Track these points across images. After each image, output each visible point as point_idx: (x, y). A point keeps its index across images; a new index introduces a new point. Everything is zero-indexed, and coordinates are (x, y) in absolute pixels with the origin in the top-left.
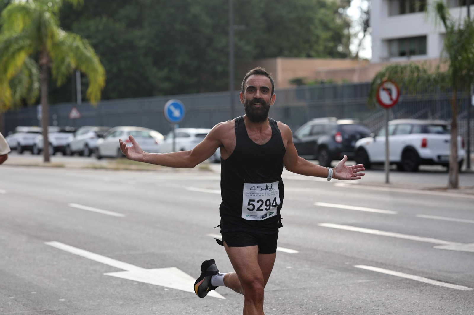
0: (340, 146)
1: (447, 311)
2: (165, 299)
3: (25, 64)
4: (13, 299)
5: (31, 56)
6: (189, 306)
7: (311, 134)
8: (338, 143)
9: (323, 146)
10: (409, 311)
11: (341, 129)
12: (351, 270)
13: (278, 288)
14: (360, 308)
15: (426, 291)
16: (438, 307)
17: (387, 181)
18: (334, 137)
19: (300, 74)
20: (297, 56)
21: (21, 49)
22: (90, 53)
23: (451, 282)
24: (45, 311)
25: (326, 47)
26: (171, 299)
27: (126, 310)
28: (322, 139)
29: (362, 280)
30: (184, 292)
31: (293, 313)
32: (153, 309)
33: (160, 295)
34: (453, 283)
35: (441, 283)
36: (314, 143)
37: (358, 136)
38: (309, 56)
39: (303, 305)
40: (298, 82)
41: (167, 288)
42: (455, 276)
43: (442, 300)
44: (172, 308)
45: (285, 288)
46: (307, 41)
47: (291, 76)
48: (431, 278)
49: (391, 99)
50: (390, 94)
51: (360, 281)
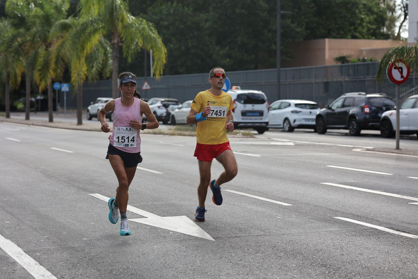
0: (368, 116)
1: (391, 254)
2: (166, 240)
3: (100, 42)
4: (46, 237)
5: (105, 36)
6: (183, 246)
7: (343, 106)
8: (366, 113)
9: (353, 116)
10: (360, 254)
11: (369, 102)
12: (330, 221)
13: (262, 233)
14: (321, 250)
15: (383, 238)
16: (385, 251)
17: (398, 148)
18: (363, 109)
19: (344, 53)
20: (343, 37)
21: (95, 31)
22: (154, 34)
23: (407, 231)
24: (68, 247)
25: (369, 30)
26: (171, 240)
27: (132, 248)
28: (353, 111)
29: (334, 229)
30: (185, 235)
31: (264, 253)
32: (154, 248)
33: (164, 237)
34: (408, 233)
35: (398, 232)
36: (346, 113)
37: (384, 108)
38: (354, 37)
39: (275, 247)
40: (342, 59)
41: (172, 231)
42: (412, 227)
43: (391, 246)
44: (169, 247)
45: (267, 234)
46: (353, 24)
47: (337, 54)
48: (392, 229)
49: (402, 77)
50: (401, 73)
51: (332, 229)
